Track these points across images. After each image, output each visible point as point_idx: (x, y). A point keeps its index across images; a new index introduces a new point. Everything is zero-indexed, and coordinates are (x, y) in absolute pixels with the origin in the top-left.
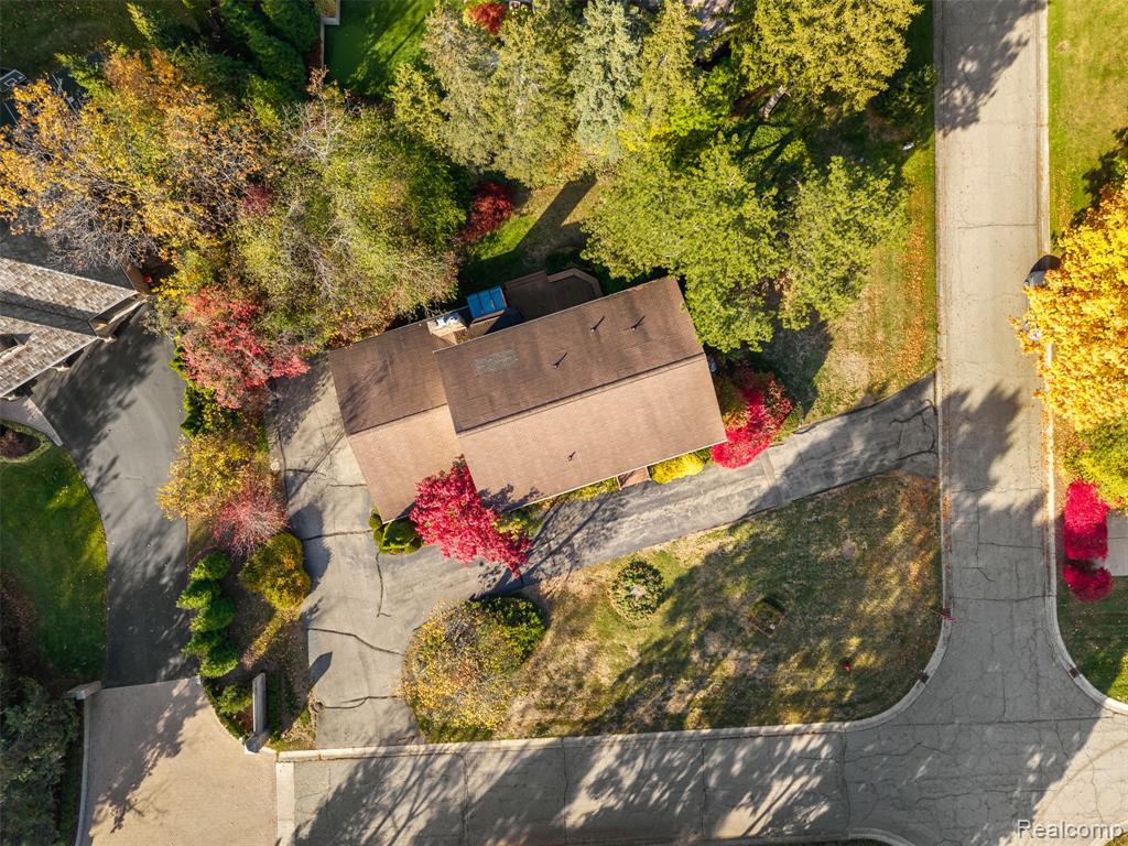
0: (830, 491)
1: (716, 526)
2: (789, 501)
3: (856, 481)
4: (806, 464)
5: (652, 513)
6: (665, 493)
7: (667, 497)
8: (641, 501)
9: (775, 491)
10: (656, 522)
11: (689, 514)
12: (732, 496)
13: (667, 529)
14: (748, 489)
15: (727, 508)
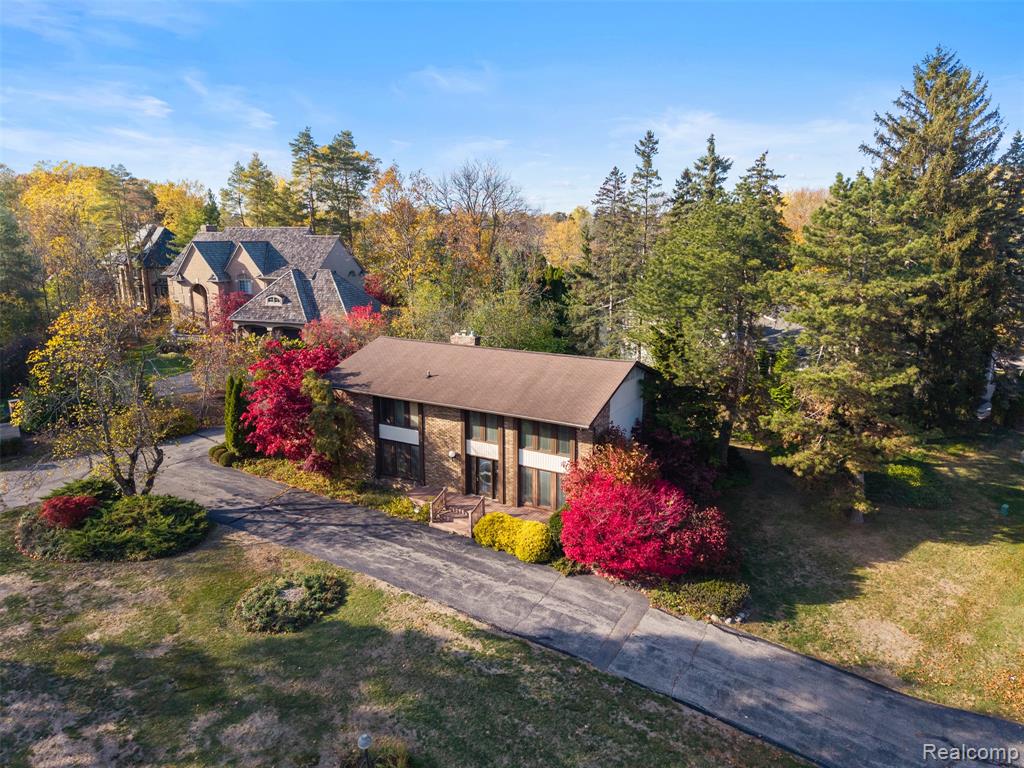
0: (710, 719)
1: (474, 617)
2: (620, 674)
3: (779, 745)
4: (696, 659)
5: (428, 558)
6: (467, 555)
7: (466, 559)
8: (435, 545)
9: (609, 649)
10: (419, 566)
11: (465, 586)
12: (542, 608)
13: (421, 579)
14: (572, 618)
15: (518, 614)
